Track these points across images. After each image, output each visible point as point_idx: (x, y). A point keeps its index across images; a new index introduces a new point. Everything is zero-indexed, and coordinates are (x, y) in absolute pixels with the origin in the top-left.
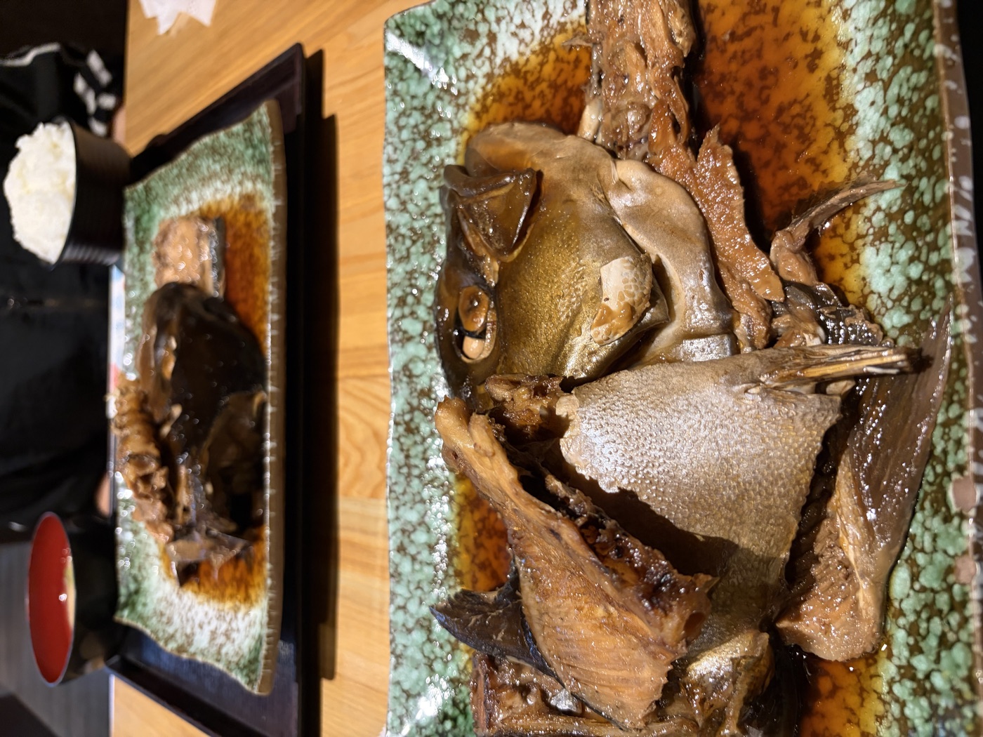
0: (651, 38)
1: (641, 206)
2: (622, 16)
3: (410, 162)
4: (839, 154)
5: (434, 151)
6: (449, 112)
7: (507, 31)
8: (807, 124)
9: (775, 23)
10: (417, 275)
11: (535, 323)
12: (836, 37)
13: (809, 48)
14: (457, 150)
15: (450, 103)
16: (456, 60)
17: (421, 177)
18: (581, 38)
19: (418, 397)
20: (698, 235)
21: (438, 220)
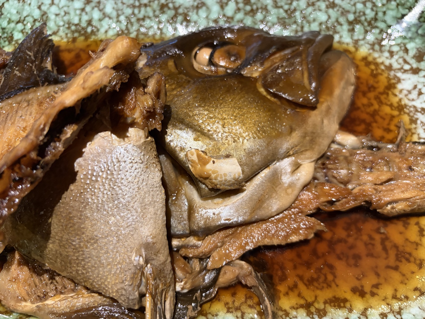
0: (394, 189)
1: (281, 179)
2: (413, 169)
3: (341, 9)
4: (296, 304)
5: (346, 27)
6: (370, 37)
7: (418, 82)
8: (319, 284)
9: (388, 267)
10: (264, 13)
11: (208, 106)
12: (371, 307)
13: (367, 289)
14: (343, 43)
15: (377, 39)
16: (405, 45)
17: (329, 17)
18: (404, 134)
19: (184, 13)
20: (256, 217)
21: (299, 29)
